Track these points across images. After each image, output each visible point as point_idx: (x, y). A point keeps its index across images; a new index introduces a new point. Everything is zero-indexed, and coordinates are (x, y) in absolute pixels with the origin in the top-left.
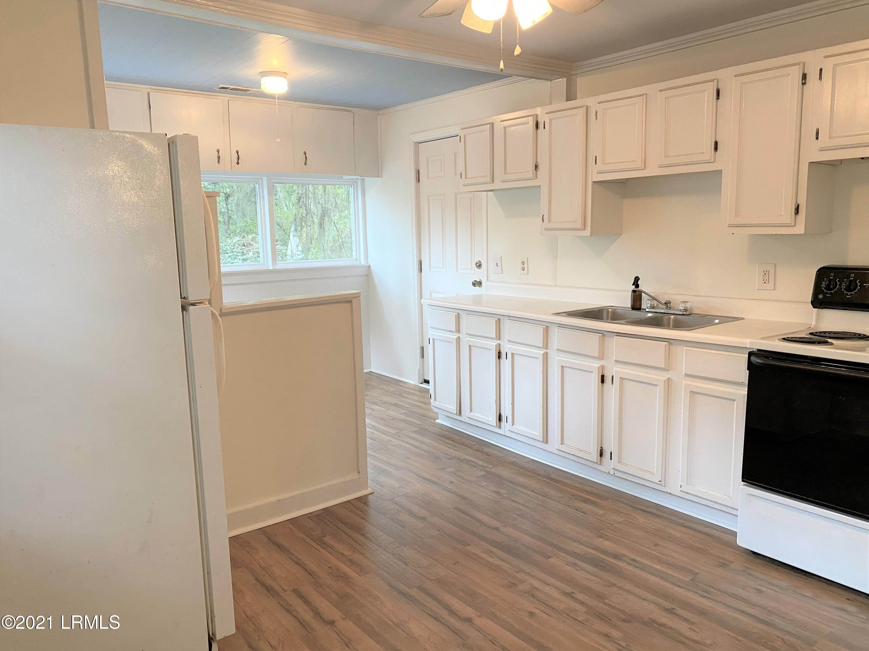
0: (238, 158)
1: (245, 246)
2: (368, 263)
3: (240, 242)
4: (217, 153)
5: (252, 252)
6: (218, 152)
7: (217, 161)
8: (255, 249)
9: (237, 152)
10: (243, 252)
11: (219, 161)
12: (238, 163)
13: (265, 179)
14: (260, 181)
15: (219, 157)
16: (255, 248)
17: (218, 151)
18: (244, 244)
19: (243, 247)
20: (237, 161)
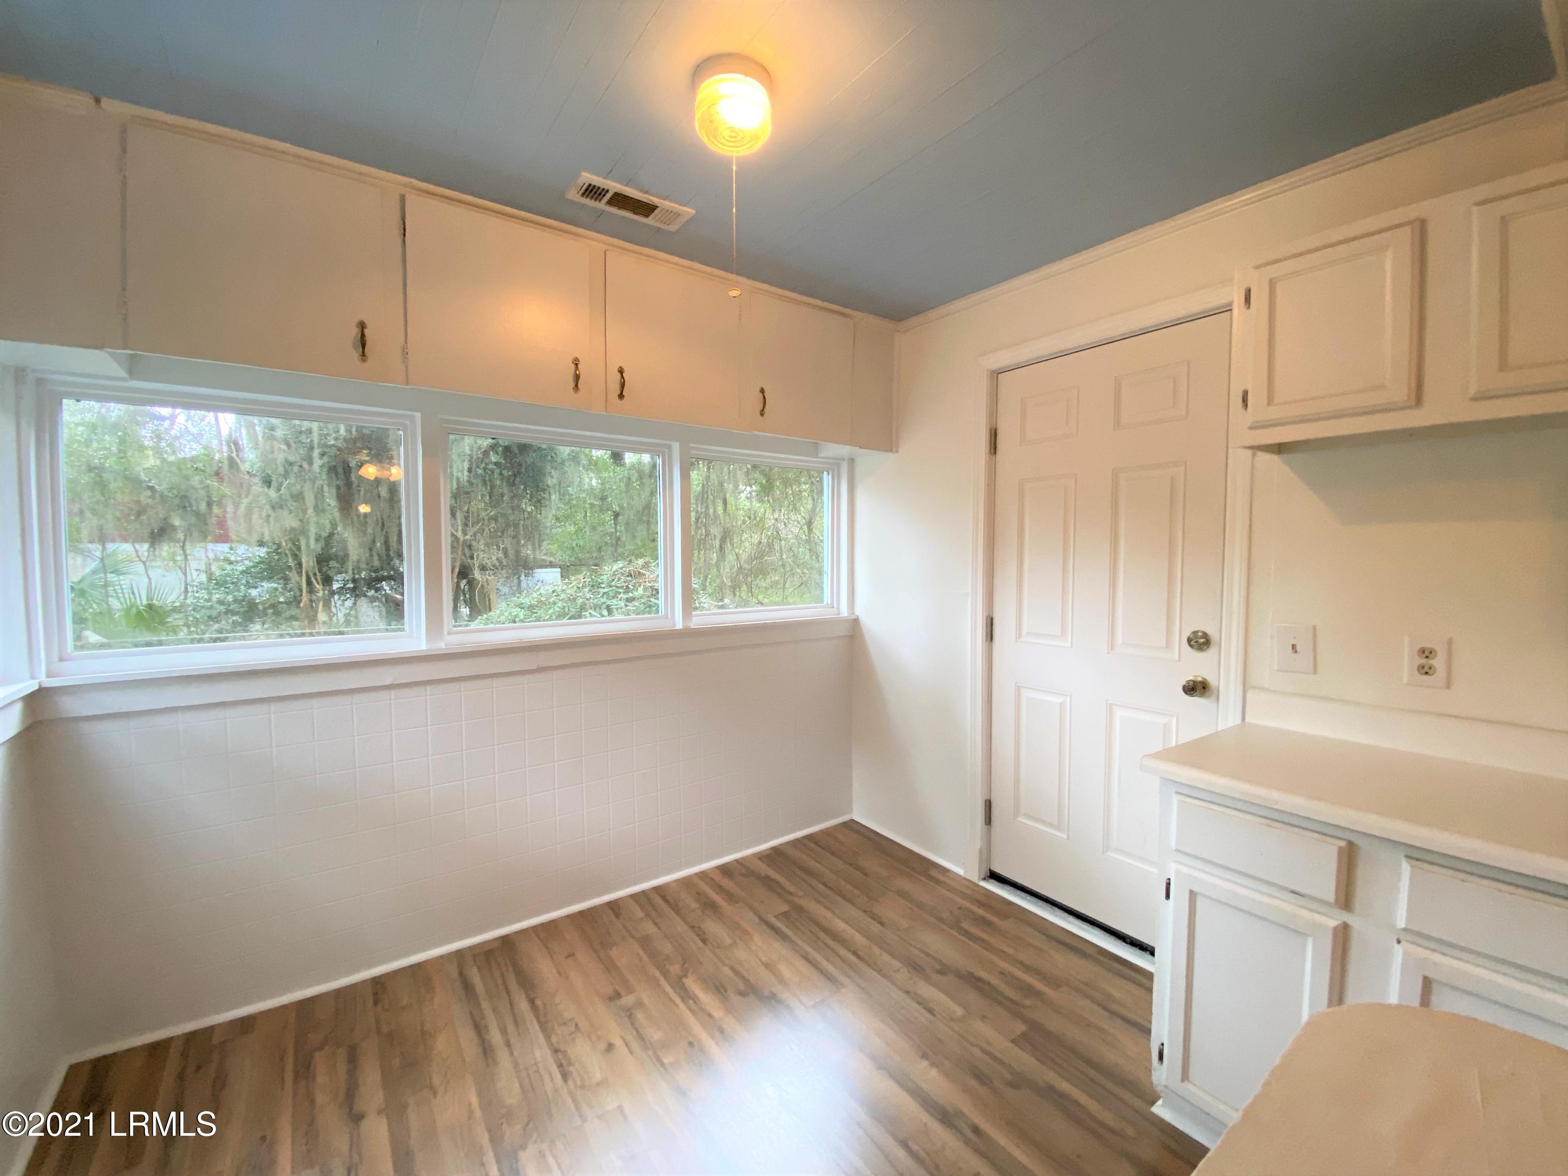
0: (623, 385)
1: (631, 576)
2: (853, 614)
3: (624, 569)
4: (573, 366)
5: (642, 586)
6: (577, 365)
7: (573, 385)
8: (647, 583)
9: (621, 371)
10: (627, 587)
11: (577, 386)
12: (621, 396)
13: (676, 446)
14: (666, 450)
15: (577, 378)
16: (647, 580)
17: (576, 362)
18: (630, 573)
19: (630, 578)
20: (619, 392)
